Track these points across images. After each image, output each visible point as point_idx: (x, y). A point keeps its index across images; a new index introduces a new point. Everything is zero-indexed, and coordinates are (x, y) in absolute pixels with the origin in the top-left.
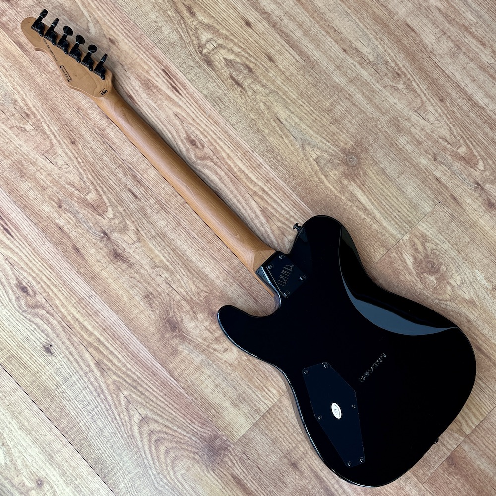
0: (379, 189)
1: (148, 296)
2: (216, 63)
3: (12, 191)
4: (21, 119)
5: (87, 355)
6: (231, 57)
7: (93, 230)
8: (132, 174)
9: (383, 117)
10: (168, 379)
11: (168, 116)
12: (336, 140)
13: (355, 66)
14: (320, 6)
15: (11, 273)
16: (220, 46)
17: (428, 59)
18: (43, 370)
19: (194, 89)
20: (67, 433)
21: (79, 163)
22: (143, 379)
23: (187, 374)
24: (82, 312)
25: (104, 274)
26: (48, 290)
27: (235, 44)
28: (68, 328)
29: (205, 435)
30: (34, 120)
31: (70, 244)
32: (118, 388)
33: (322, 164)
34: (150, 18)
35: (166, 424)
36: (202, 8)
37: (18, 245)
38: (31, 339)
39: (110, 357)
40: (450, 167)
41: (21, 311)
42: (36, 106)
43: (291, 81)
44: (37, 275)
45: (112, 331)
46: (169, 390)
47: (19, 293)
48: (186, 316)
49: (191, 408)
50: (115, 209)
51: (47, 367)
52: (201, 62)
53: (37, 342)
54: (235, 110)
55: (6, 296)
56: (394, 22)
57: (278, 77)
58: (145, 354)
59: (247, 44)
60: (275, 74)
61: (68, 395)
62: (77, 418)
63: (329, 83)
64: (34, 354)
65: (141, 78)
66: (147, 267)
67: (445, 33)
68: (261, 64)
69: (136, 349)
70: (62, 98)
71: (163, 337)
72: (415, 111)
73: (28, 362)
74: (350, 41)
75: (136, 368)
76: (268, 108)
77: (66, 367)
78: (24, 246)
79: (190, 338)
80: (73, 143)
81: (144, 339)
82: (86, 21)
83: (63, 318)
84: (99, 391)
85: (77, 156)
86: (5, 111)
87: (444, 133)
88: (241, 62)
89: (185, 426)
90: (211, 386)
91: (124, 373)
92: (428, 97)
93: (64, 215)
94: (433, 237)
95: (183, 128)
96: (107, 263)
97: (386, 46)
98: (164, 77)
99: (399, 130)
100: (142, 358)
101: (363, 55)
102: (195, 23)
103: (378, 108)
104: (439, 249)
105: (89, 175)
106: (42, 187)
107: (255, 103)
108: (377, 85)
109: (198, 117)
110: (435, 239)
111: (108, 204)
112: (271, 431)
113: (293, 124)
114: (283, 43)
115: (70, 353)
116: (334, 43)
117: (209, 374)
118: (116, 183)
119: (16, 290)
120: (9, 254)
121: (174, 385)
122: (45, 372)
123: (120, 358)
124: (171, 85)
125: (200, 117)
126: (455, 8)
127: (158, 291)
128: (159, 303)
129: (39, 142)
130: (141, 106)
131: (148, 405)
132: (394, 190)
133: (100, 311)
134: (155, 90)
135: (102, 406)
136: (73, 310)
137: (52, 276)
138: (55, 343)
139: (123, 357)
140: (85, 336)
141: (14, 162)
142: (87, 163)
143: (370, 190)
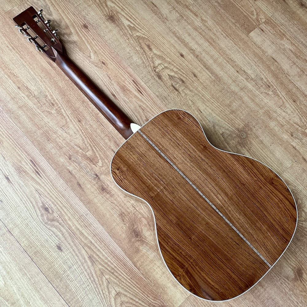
0: (259, 153)
1: (122, 214)
2: (164, 77)
3: (42, 149)
4: (49, 107)
5: (84, 252)
6: (172, 74)
7: (90, 174)
8: (114, 140)
9: (261, 110)
10: (133, 268)
11: (135, 107)
12: (233, 123)
13: (243, 81)
14: (223, 46)
15: (39, 199)
16: (166, 67)
17: (285, 78)
18: (56, 261)
19: (151, 92)
20: (69, 302)
21: (83, 133)
22: (118, 268)
23: (145, 265)
24: (81, 224)
25: (96, 200)
26: (61, 210)
27: (175, 66)
28: (72, 234)
29: (156, 305)
30: (57, 107)
31: (75, 182)
32: (102, 273)
33: (226, 137)
34: (126, 51)
35: (131, 297)
36: (156, 46)
37: (44, 181)
38: (49, 241)
39: (98, 253)
40: (301, 140)
41: (44, 223)
42: (58, 99)
43: (206, 88)
44: (55, 201)
45: (99, 236)
46: (134, 275)
47: (43, 212)
48: (145, 228)
49: (148, 287)
50: (103, 161)
51: (58, 259)
52: (155, 77)
53: (53, 243)
54: (175, 104)
55: (35, 213)
56: (266, 57)
57: (199, 86)
58: (119, 251)
59: (181, 67)
60: (197, 84)
61: (71, 278)
62: (76, 293)
63: (228, 90)
64: (51, 251)
65: (120, 85)
66: (121, 197)
67: (295, 64)
68: (190, 78)
69: (113, 248)
70: (73, 95)
71: (130, 241)
72: (279, 107)
73: (47, 255)
74: (241, 67)
75: (114, 261)
76: (194, 104)
77: (70, 259)
78: (47, 182)
79: (147, 242)
80: (79, 121)
81: (119, 242)
82: (89, 52)
83: (70, 228)
84: (91, 275)
85: (81, 129)
86: (40, 102)
87: (296, 120)
88: (178, 77)
89: (144, 299)
90: (160, 273)
91: (106, 263)
92: (287, 99)
93: (72, 164)
94: (292, 182)
95: (144, 114)
96: (98, 194)
97: (261, 70)
98: (133, 84)
99: (270, 118)
100: (117, 254)
101: (248, 75)
102: (152, 54)
103: (257, 105)
104: (296, 190)
105: (88, 140)
106: (60, 147)
107: (186, 101)
108: (257, 91)
109: (153, 108)
110: (294, 183)
111: (99, 158)
112: (197, 303)
113: (208, 113)
114: (202, 66)
115: (73, 250)
116: (231, 67)
117: (158, 265)
118: (104, 146)
119: (42, 210)
120: (38, 187)
121: (137, 272)
122: (57, 262)
123: (104, 254)
124: (137, 89)
125: (154, 108)
126: (300, 50)
127: (128, 211)
128: (128, 219)
129: (59, 120)
130: (120, 101)
131: (121, 285)
132: (268, 153)
133: (92, 223)
134: (128, 92)
135: (92, 285)
136: (76, 223)
137: (64, 201)
138: (64, 243)
139: (106, 253)
140: (83, 239)
141: (44, 132)
142: (87, 133)
143: (254, 153)
